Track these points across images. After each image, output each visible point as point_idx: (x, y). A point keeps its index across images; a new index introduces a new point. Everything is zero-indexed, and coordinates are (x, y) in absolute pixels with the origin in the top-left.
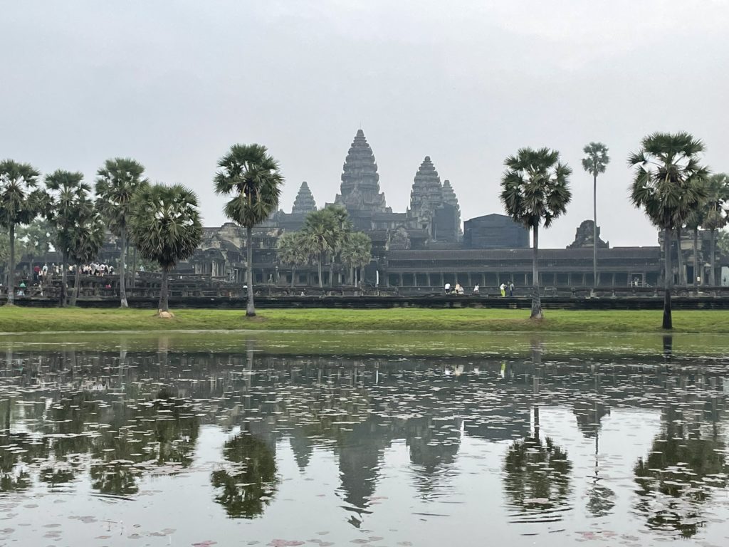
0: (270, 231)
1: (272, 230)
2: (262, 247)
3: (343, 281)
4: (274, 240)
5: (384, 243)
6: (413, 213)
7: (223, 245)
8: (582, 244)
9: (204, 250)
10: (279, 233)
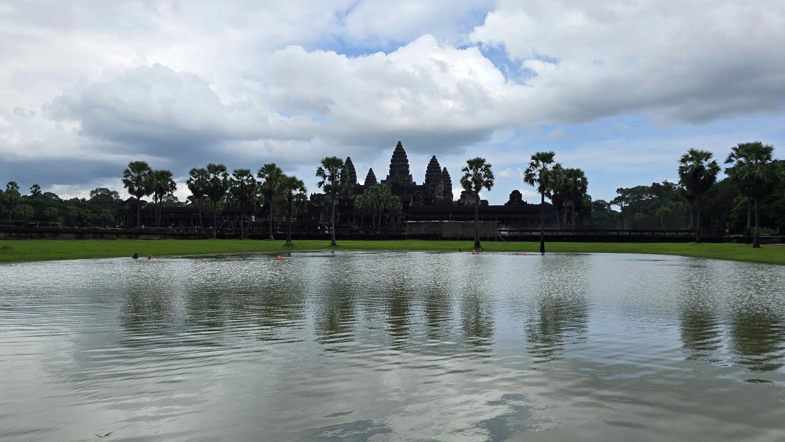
0: (351, 196)
1: (352, 196)
2: (346, 204)
3: (388, 222)
4: (353, 200)
5: (409, 203)
6: (427, 185)
7: (326, 204)
8: (512, 203)
9: (316, 206)
10: (355, 197)
